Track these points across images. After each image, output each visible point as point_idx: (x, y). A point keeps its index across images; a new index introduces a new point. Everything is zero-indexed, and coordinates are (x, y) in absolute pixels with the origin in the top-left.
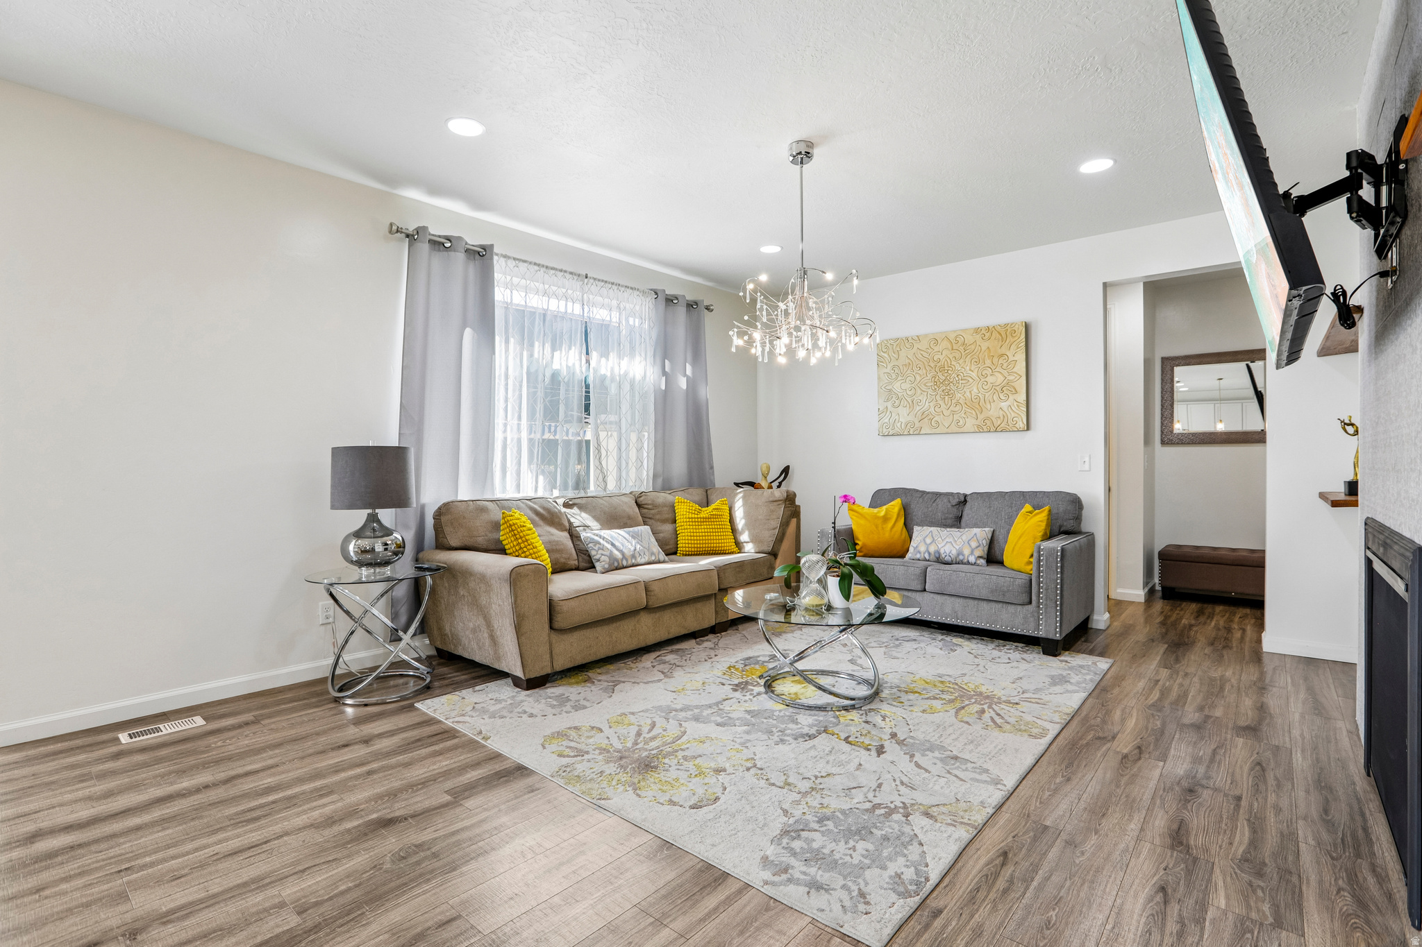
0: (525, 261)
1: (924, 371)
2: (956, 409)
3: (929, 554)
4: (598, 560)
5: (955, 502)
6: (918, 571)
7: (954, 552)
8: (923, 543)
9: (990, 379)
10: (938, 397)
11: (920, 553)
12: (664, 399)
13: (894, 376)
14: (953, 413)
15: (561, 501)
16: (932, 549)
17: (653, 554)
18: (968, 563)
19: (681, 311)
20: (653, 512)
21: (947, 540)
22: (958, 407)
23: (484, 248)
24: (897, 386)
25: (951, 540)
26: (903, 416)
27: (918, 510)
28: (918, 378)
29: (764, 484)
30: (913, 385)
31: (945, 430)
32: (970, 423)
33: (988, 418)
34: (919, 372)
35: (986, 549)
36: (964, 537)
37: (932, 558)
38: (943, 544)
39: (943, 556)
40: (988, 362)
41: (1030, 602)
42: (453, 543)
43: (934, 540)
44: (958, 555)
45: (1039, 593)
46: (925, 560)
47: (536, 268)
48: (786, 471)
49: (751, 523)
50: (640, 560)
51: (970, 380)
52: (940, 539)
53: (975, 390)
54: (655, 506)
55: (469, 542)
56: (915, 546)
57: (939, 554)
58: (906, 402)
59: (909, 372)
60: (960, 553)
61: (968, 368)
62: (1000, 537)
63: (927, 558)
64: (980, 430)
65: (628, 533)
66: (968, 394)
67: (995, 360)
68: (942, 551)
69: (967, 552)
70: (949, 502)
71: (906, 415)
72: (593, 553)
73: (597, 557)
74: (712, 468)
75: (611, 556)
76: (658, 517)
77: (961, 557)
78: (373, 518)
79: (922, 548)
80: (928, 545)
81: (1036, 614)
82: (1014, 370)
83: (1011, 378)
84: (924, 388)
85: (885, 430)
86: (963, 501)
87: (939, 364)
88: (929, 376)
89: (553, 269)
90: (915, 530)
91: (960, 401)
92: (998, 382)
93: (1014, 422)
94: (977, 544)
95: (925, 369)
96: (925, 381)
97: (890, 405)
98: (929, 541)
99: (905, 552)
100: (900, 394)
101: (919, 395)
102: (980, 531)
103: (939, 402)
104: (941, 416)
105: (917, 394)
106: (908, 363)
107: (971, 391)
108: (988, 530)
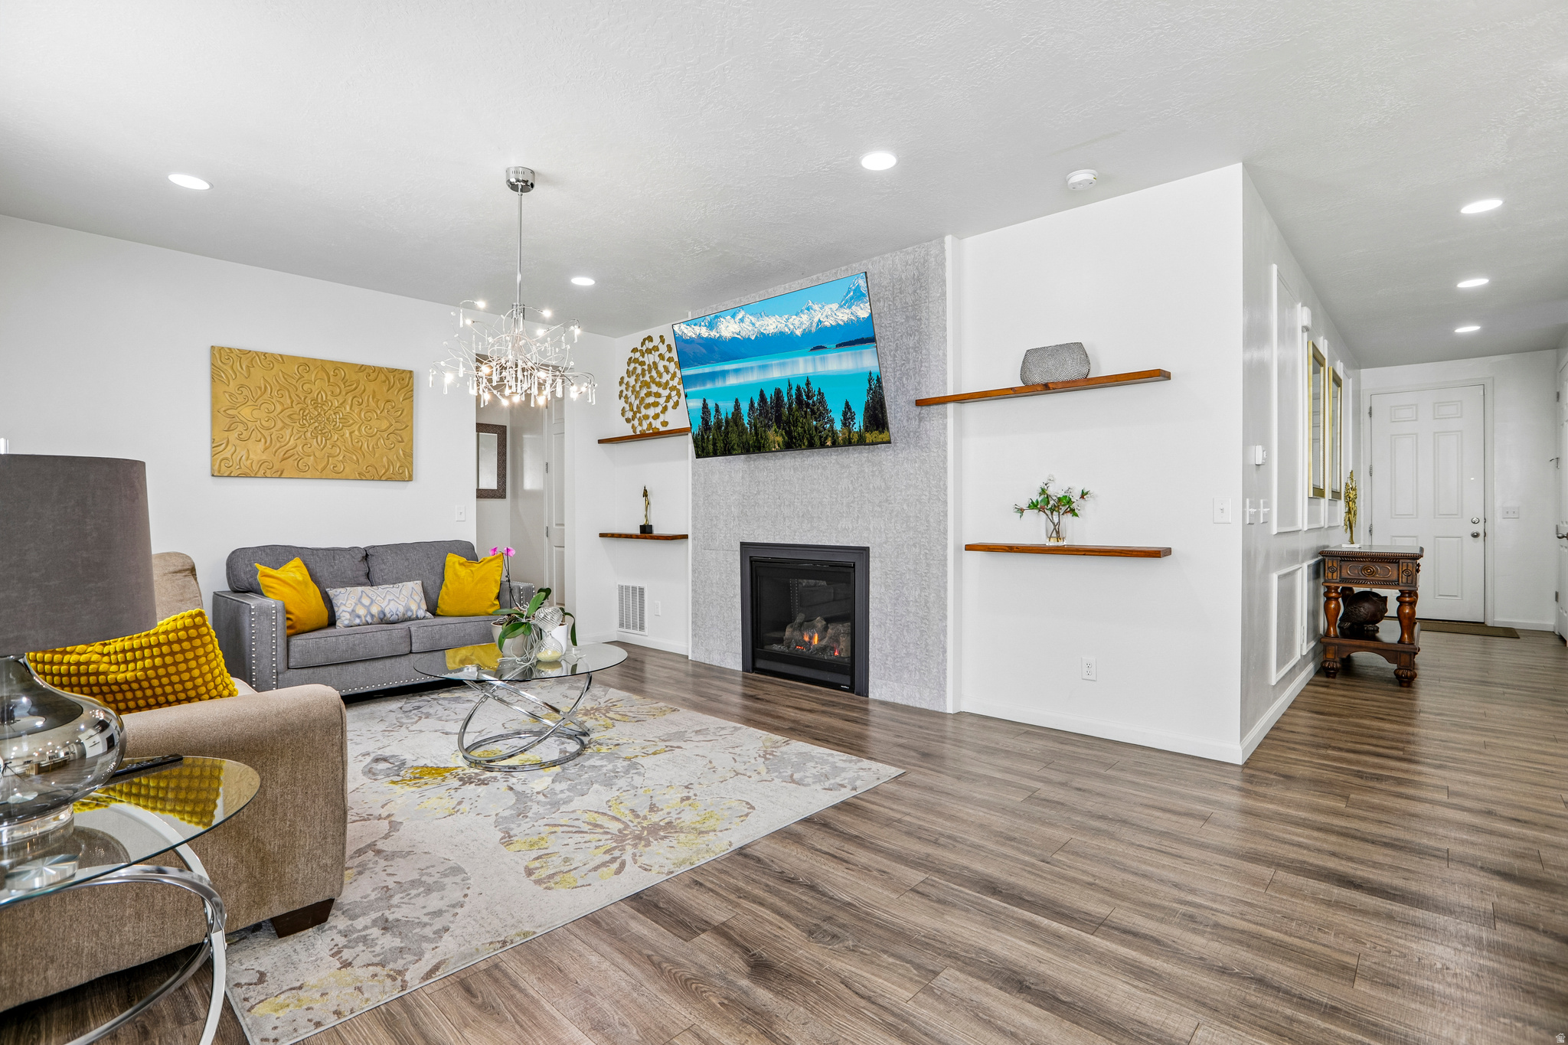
1: (289, 401)
2: (332, 451)
3: (372, 616)
5: (360, 556)
7: (401, 609)
8: (359, 606)
9: (376, 423)
10: (308, 435)
11: (359, 617)
13: (241, 399)
14: (328, 456)
16: (375, 610)
18: (417, 618)
21: (389, 598)
22: (335, 450)
24: (246, 412)
25: (392, 597)
26: (255, 452)
27: (324, 572)
28: (279, 407)
30: (271, 415)
31: (316, 474)
32: (350, 469)
33: (371, 465)
34: (281, 400)
35: (425, 601)
36: (404, 592)
37: (377, 620)
38: (386, 603)
39: (388, 615)
40: (374, 405)
43: (372, 601)
44: (407, 611)
51: (352, 421)
52: (379, 598)
53: (356, 433)
56: (350, 610)
58: (259, 435)
59: (265, 397)
60: (408, 609)
61: (349, 407)
62: (429, 587)
63: (370, 621)
64: (362, 477)
66: (348, 435)
67: (383, 404)
68: (387, 611)
69: (414, 607)
70: (353, 557)
71: (259, 451)
77: (409, 614)
79: (362, 611)
80: (368, 608)
82: (401, 418)
83: (400, 425)
84: (288, 421)
85: (223, 468)
86: (367, 555)
87: (309, 396)
88: (296, 408)
90: (331, 592)
91: (338, 443)
92: (384, 428)
93: (401, 471)
94: (417, 598)
95: (290, 397)
96: (288, 412)
97: (233, 436)
98: (366, 601)
99: (332, 622)
100: (249, 424)
101: (281, 429)
102: (410, 584)
103: (310, 441)
104: (312, 458)
105: (277, 428)
106: (266, 387)
107: (351, 433)
108: (419, 582)
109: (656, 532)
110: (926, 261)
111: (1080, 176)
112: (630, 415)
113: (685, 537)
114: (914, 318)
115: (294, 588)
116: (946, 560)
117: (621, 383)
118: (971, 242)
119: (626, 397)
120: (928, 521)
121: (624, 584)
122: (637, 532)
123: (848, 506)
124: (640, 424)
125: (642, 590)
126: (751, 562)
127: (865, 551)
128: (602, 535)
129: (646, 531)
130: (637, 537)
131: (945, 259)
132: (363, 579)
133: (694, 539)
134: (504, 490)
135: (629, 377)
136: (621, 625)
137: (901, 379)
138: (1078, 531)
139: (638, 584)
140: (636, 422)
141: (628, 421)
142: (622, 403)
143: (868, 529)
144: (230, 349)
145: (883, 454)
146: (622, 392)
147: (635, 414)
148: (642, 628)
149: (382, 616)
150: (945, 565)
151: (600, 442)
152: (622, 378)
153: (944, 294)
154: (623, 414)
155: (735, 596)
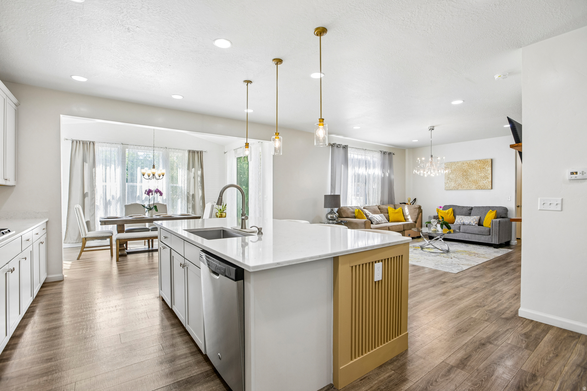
0: (353, 148)
1: (460, 172)
2: (469, 183)
3: (461, 223)
4: (374, 222)
5: (469, 209)
6: (458, 227)
7: (468, 222)
9: (480, 175)
10: (464, 179)
11: (458, 223)
12: (383, 179)
14: (469, 184)
15: (362, 207)
16: (462, 222)
17: (385, 221)
18: (473, 225)
19: (387, 156)
20: (382, 210)
21: (466, 219)
22: (470, 182)
23: (346, 146)
24: (451, 176)
25: (467, 219)
26: (453, 184)
27: (457, 211)
28: (458, 174)
29: (409, 203)
30: (456, 176)
31: (466, 189)
32: (474, 187)
33: (479, 186)
34: (458, 172)
35: (478, 222)
36: (471, 218)
37: (462, 224)
40: (479, 170)
41: (490, 235)
42: (344, 216)
44: (470, 223)
45: (492, 232)
46: (460, 224)
47: (355, 149)
48: (415, 200)
49: (410, 214)
50: (383, 222)
51: (474, 175)
52: (464, 219)
53: (475, 177)
54: (383, 209)
55: (347, 216)
56: (457, 220)
57: (464, 223)
58: (454, 181)
59: (455, 172)
61: (473, 171)
62: (482, 218)
64: (476, 189)
65: (379, 215)
66: (473, 178)
67: (482, 169)
68: (465, 222)
69: (472, 222)
70: (467, 209)
72: (372, 220)
73: (373, 221)
74: (394, 199)
75: (377, 221)
76: (384, 212)
77: (470, 224)
78: (332, 210)
79: (459, 221)
81: (491, 238)
82: (487, 172)
83: (487, 174)
84: (459, 177)
85: (447, 188)
86: (471, 209)
87: (464, 170)
89: (359, 149)
90: (457, 216)
91: (471, 181)
92: (483, 175)
94: (476, 220)
96: (460, 174)
97: (449, 181)
98: (461, 219)
99: (453, 223)
102: (476, 217)
103: (464, 181)
104: (465, 185)
105: (457, 178)
106: (455, 170)
108: (478, 217)
132: (466, 214)
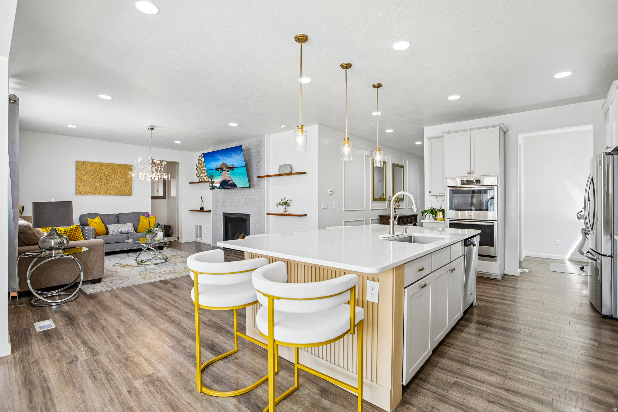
1: (97, 175)
2: (109, 188)
3: (118, 232)
5: (116, 216)
7: (127, 230)
8: (115, 229)
9: (121, 180)
10: (102, 183)
11: (115, 232)
13: (84, 174)
16: (119, 230)
18: (131, 233)
21: (123, 227)
24: (85, 178)
27: (106, 221)
28: (94, 176)
30: (92, 178)
31: (105, 194)
32: (114, 192)
33: (120, 191)
34: (95, 174)
36: (128, 226)
38: (122, 228)
40: (120, 175)
43: (119, 228)
44: (128, 231)
51: (114, 179)
53: (116, 182)
56: (112, 230)
57: (122, 232)
58: (89, 184)
59: (90, 173)
60: (129, 230)
61: (113, 175)
63: (118, 233)
64: (117, 194)
67: (123, 174)
68: (123, 231)
69: (130, 230)
70: (114, 216)
71: (88, 188)
77: (129, 231)
79: (116, 231)
80: (117, 230)
83: (128, 180)
84: (96, 180)
85: (79, 193)
86: (118, 216)
87: (102, 173)
88: (99, 176)
90: (108, 226)
91: (110, 185)
92: (123, 181)
93: (128, 192)
94: (131, 227)
95: (97, 173)
96: (96, 177)
97: (81, 184)
99: (107, 233)
100: (86, 181)
101: (95, 182)
102: (130, 224)
103: (102, 185)
104: (103, 190)
105: (93, 182)
106: (90, 171)
107: (114, 183)
108: (132, 223)
109: (205, 209)
110: (261, 140)
111: (283, 127)
112: (198, 175)
113: (211, 211)
114: (259, 155)
115: (98, 224)
116: (264, 217)
117: (196, 166)
118: (272, 136)
119: (198, 170)
120: (261, 207)
121: (197, 225)
122: (199, 209)
123: (245, 203)
124: (201, 178)
125: (201, 226)
126: (225, 218)
127: (249, 215)
128: (190, 210)
129: (202, 209)
130: (199, 211)
131: (265, 140)
132: (117, 222)
133: (213, 212)
134: (165, 196)
135: (198, 164)
136: (196, 237)
137: (256, 170)
138: (291, 210)
139: (200, 225)
140: (200, 178)
141: (198, 177)
142: (196, 172)
143: (249, 209)
144: (81, 161)
145: (253, 190)
146: (196, 168)
147: (200, 175)
148: (201, 237)
149: (121, 232)
150: (264, 219)
151: (190, 183)
152: (197, 165)
153: (264, 149)
154: (197, 175)
155: (222, 227)
